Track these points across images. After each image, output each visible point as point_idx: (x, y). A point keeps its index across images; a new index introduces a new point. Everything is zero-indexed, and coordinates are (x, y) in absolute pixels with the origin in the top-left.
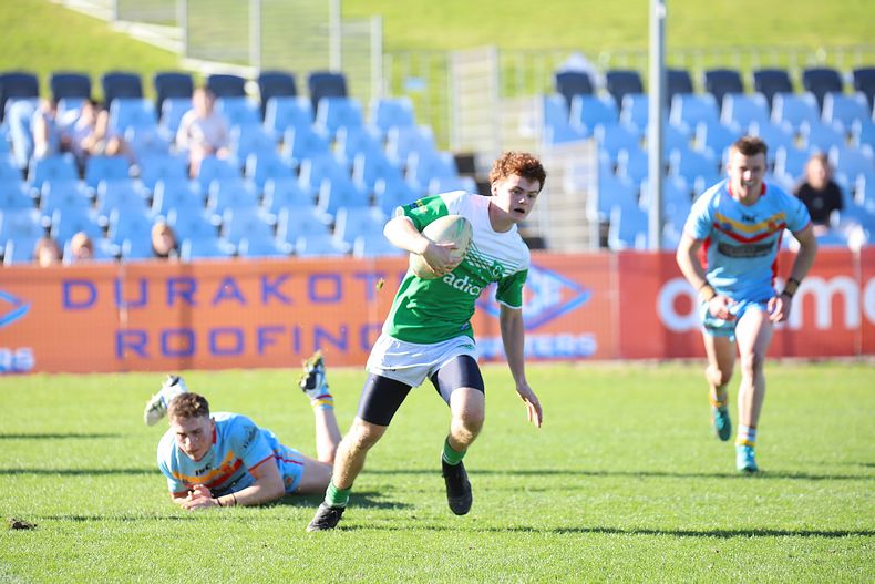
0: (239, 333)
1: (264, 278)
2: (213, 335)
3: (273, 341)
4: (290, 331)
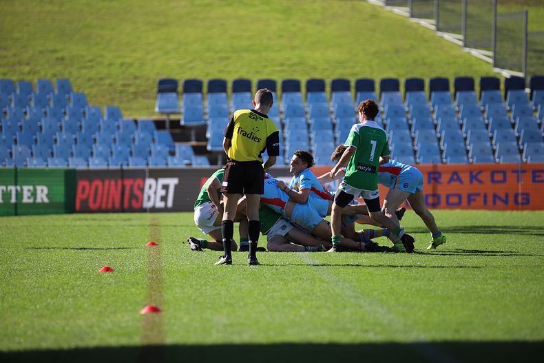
0: (460, 196)
1: (471, 173)
2: (448, 197)
3: (474, 200)
4: (482, 195)
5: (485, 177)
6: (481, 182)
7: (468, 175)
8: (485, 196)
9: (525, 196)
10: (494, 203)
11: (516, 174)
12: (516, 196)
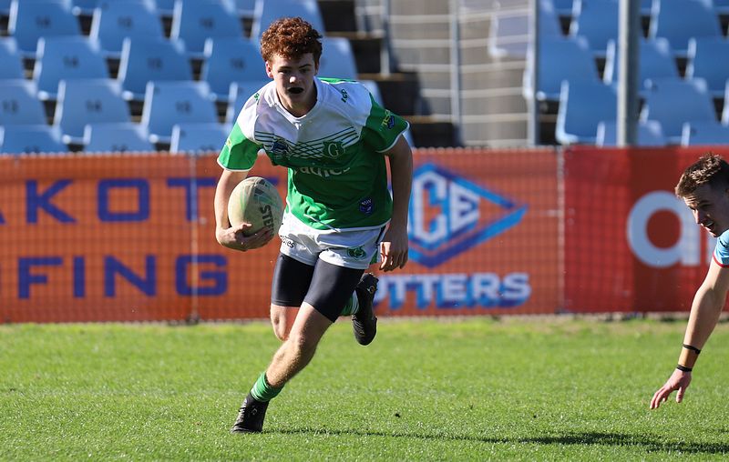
1: (31, 184)
3: (43, 280)
4: (69, 263)
5: (79, 199)
6: (62, 217)
7: (22, 192)
8: (79, 265)
9: (212, 267)
10: (110, 289)
11: (181, 192)
12: (183, 263)
